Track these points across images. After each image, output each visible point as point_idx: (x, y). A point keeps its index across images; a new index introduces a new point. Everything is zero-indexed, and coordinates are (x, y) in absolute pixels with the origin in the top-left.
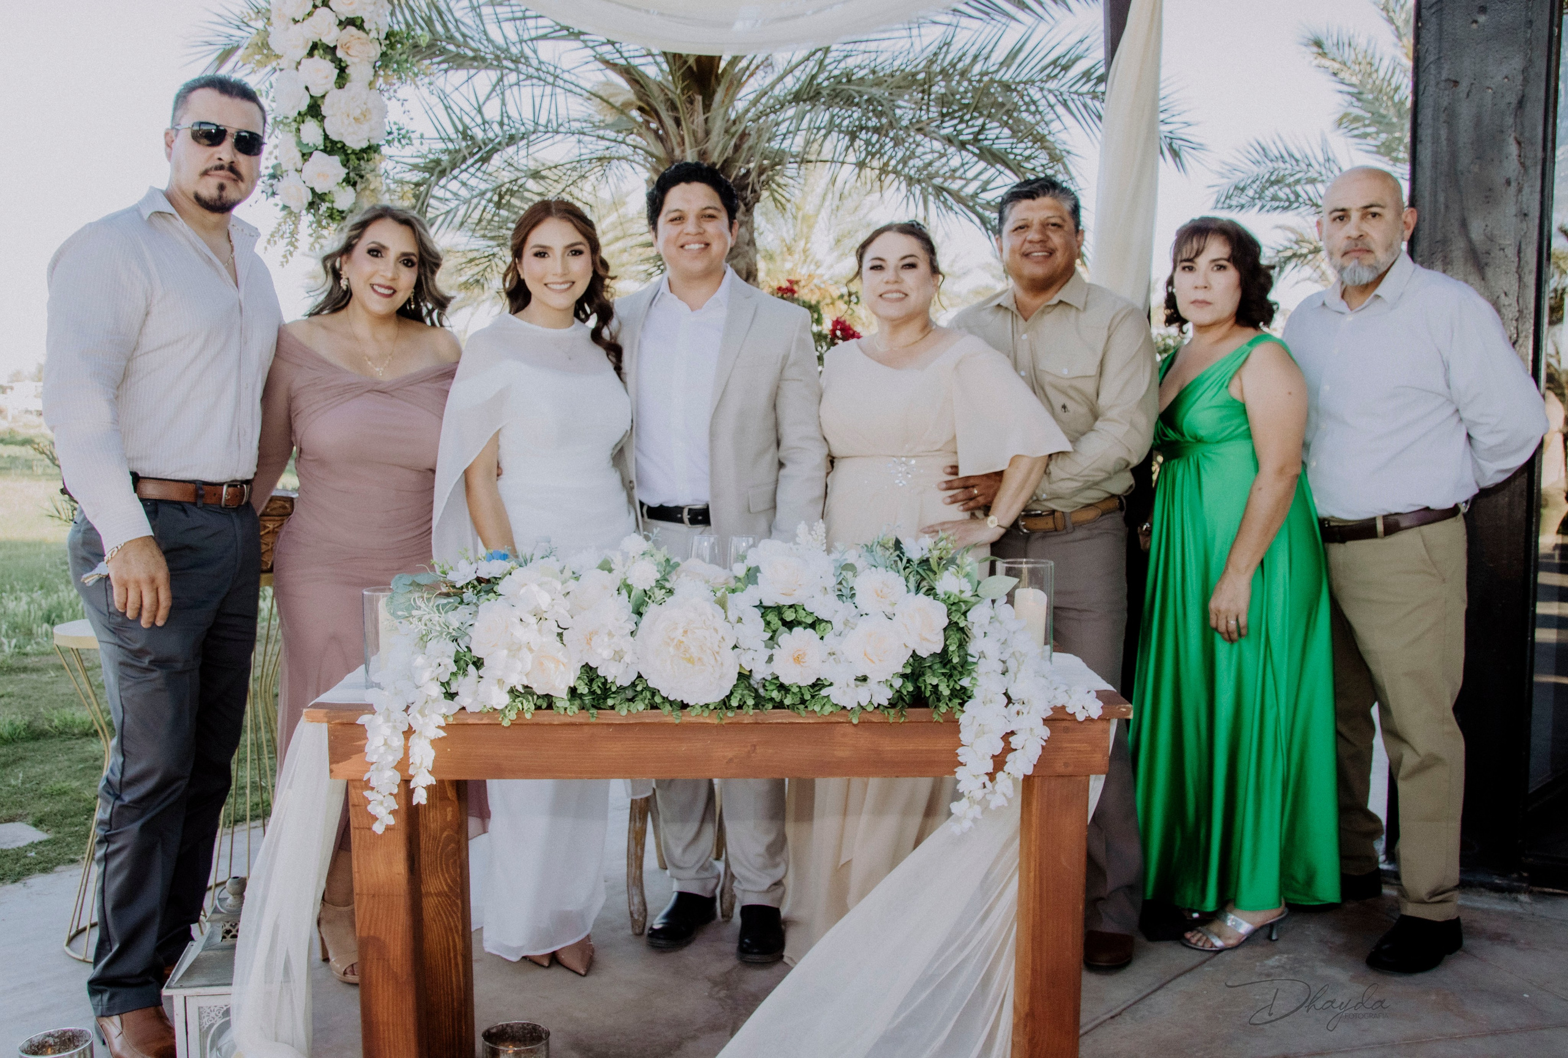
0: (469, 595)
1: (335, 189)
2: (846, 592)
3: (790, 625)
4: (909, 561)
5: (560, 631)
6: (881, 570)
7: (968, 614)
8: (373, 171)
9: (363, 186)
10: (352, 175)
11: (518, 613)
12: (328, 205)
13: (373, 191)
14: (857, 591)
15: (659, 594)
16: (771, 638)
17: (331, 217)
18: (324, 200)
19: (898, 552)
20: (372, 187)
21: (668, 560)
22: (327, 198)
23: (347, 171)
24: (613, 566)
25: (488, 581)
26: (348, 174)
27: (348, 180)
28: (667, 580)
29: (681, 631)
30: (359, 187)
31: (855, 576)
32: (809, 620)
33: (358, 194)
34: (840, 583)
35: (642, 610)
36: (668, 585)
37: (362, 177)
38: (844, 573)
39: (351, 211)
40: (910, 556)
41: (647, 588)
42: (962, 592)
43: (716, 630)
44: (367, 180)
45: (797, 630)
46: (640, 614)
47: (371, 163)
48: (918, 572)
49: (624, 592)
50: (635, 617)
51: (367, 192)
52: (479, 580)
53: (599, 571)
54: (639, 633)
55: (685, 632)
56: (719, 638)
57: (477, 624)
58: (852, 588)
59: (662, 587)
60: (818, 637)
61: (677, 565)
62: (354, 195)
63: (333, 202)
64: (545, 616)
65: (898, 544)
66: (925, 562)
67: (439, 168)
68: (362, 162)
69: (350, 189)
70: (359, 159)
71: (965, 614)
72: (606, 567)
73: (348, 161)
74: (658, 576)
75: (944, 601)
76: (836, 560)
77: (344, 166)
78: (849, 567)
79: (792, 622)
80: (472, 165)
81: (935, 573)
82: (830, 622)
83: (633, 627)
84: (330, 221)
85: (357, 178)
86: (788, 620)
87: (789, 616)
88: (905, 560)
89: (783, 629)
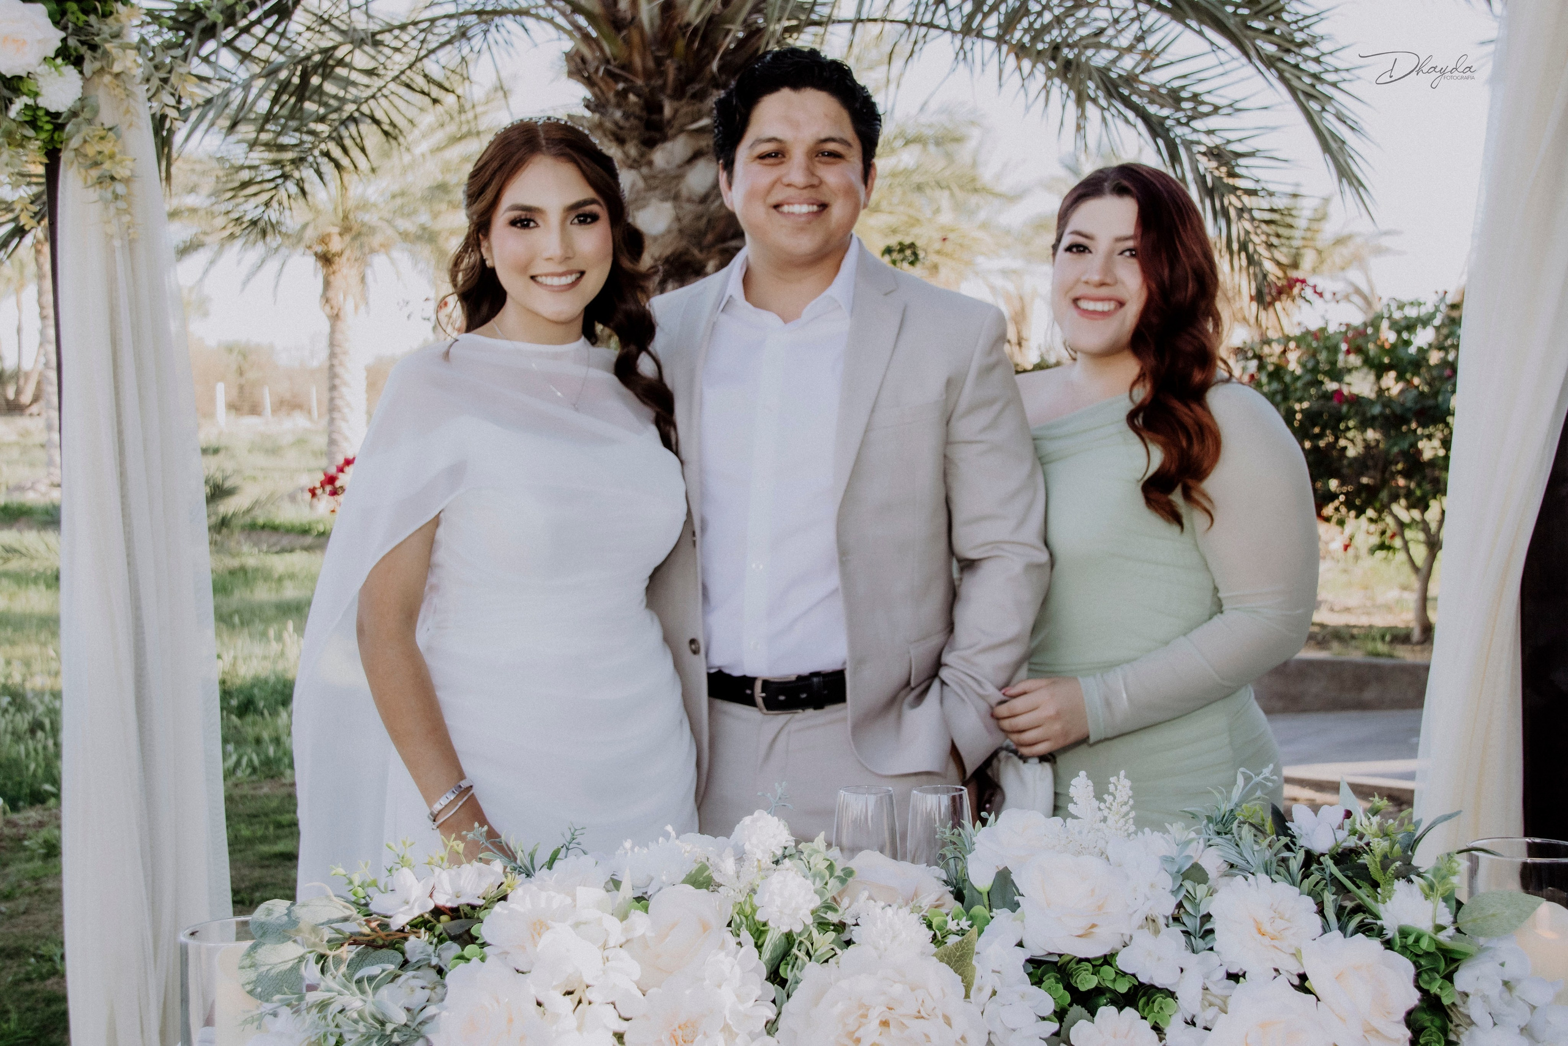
0: (417, 945)
1: (44, 69)
2: (1192, 924)
3: (1089, 1001)
4: (1311, 858)
5: (621, 1026)
6: (1263, 878)
7: (1456, 976)
8: (116, 36)
9: (97, 65)
10: (72, 42)
11: (532, 988)
12: (26, 100)
13: (117, 75)
14: (1215, 924)
15: (824, 941)
16: (1057, 1034)
17: (33, 123)
18: (18, 92)
19: (1285, 840)
20: (117, 68)
21: (831, 867)
22: (25, 90)
23: (63, 34)
24: (717, 878)
25: (455, 913)
26: (64, 40)
27: (66, 55)
28: (835, 910)
29: (874, 1024)
30: (88, 67)
31: (1211, 893)
32: (1123, 987)
33: (86, 80)
34: (1180, 905)
35: (785, 972)
36: (833, 918)
37: (93, 48)
38: (1188, 884)
39: (74, 114)
40: (1308, 845)
41: (797, 928)
42: (1440, 928)
43: (948, 1021)
44: (106, 54)
45: (1107, 1012)
46: (783, 983)
47: (110, 20)
48: (1334, 880)
49: (746, 936)
50: (772, 990)
51: (107, 78)
52: (437, 912)
53: (690, 888)
54: (781, 1024)
55: (885, 1024)
56: (958, 1037)
57: (444, 1014)
58: (1208, 917)
59: (823, 925)
60: (1147, 1025)
61: (849, 873)
62: (80, 83)
63: (36, 95)
64: (590, 995)
65: (1281, 820)
66: (1344, 857)
67: (201, 25)
68: (92, 19)
69: (71, 71)
70: (86, 12)
71: (1449, 978)
72: (701, 880)
73: (64, 13)
74: (817, 902)
75: (1404, 950)
76: (1168, 860)
77: (56, 23)
78: (1196, 874)
79: (1089, 991)
80: (259, 21)
81: (1375, 885)
82: (1172, 995)
83: (770, 1013)
84: (30, 133)
85: (83, 50)
86: (1082, 989)
87: (1087, 982)
88: (1301, 856)
89: (1076, 1009)
